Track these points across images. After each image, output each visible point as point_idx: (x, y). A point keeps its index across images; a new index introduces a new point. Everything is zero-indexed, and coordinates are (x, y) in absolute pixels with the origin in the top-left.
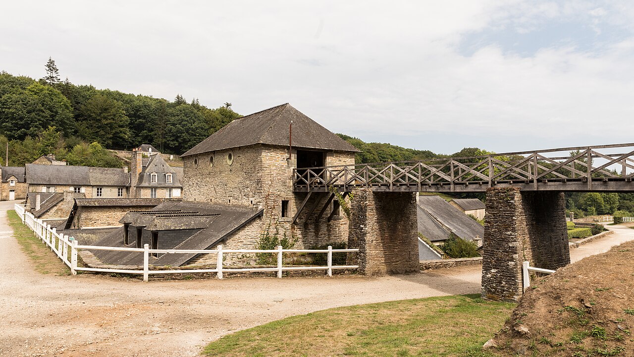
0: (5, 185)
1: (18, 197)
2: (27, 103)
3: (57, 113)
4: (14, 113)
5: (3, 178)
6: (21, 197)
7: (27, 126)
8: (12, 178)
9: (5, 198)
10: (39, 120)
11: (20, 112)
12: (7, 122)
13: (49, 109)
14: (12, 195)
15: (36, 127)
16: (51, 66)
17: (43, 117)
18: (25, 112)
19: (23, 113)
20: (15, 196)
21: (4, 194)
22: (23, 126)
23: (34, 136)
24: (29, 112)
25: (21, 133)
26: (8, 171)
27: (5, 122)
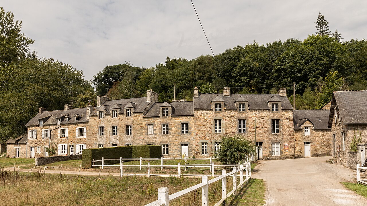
0: (299, 134)
1: (315, 153)
2: (304, 54)
3: (334, 58)
4: (292, 66)
5: (295, 124)
6: (320, 152)
7: (305, 78)
8: (307, 124)
9: (298, 154)
10: (318, 69)
11: (298, 64)
12: (286, 78)
13: (326, 55)
14: (308, 150)
15: (314, 77)
16: (321, 22)
17: (320, 65)
18: (303, 63)
19: (301, 64)
20: (312, 151)
21: (298, 148)
22: (301, 79)
23: (313, 87)
24: (307, 62)
25: (300, 86)
26: (299, 115)
27: (284, 78)
